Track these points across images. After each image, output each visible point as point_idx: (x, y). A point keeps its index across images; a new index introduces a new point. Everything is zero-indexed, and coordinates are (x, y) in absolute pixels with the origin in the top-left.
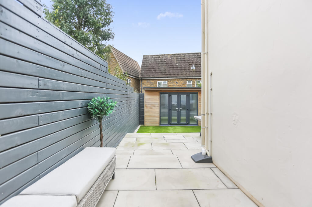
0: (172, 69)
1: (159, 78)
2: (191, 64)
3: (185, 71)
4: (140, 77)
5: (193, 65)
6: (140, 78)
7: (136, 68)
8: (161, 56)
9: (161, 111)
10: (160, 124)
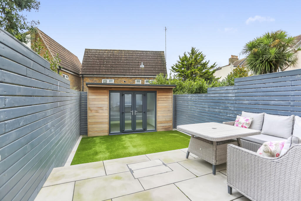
0: (119, 66)
1: (104, 75)
2: (140, 61)
3: (134, 68)
4: (80, 73)
5: (142, 63)
6: (81, 75)
7: (76, 63)
8: (106, 51)
9: (111, 114)
10: (110, 133)
